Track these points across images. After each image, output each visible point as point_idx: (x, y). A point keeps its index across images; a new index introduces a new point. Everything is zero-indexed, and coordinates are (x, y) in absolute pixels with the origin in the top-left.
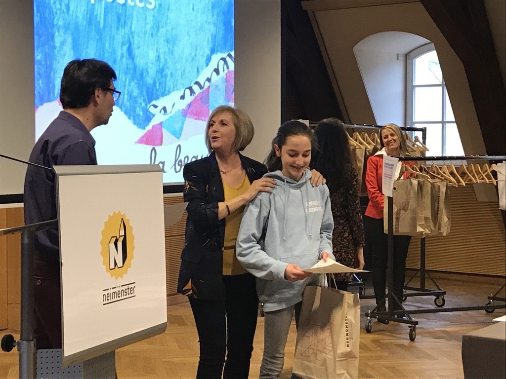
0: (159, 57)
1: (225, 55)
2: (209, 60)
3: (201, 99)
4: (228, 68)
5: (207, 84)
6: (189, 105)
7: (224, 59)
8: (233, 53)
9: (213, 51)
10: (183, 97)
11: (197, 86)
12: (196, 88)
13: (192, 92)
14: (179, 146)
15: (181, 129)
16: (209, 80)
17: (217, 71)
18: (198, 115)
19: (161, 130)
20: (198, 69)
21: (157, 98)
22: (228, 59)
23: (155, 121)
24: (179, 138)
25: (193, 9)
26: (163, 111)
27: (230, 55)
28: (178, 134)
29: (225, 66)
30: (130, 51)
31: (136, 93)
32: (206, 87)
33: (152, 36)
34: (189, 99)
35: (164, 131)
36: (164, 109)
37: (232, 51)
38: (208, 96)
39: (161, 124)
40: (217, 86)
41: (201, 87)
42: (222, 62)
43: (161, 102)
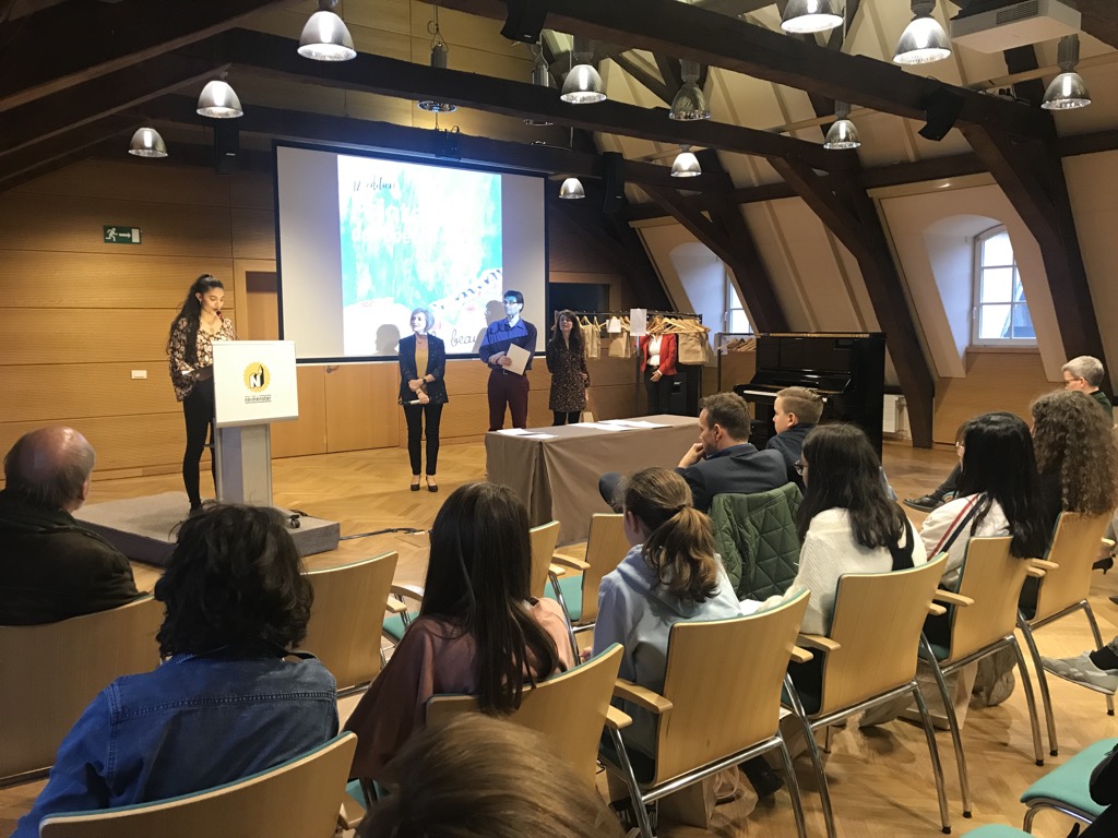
0: (437, 275)
1: (493, 271)
2: (479, 275)
3: (473, 300)
4: (496, 278)
5: (478, 290)
6: (463, 304)
7: (494, 274)
8: (501, 270)
9: (483, 269)
10: (457, 299)
12: (468, 293)
13: (465, 295)
14: (454, 330)
16: (479, 287)
20: (470, 281)
22: (497, 274)
26: (441, 308)
27: (498, 271)
30: (414, 272)
31: (418, 297)
32: (476, 293)
33: (431, 261)
36: (443, 307)
37: (499, 268)
38: (479, 297)
40: (486, 291)
41: (473, 292)
42: (492, 276)
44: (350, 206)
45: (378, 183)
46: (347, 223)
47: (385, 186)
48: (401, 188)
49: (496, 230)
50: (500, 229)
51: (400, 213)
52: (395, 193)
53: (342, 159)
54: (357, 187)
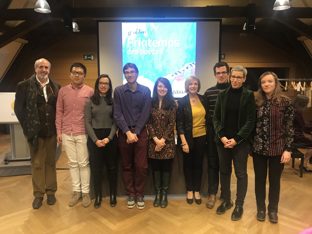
0: (163, 66)
1: (191, 63)
2: (183, 65)
3: (180, 76)
4: (192, 67)
5: (183, 72)
6: (175, 78)
7: (191, 65)
8: (195, 63)
9: (185, 63)
10: (173, 76)
11: (178, 72)
12: (178, 73)
13: (176, 74)
16: (183, 71)
17: (187, 68)
18: (179, 80)
20: (179, 68)
25: (177, 52)
27: (193, 63)
29: (191, 66)
32: (182, 73)
33: (161, 61)
34: (175, 76)
38: (183, 75)
40: (187, 72)
41: (180, 73)
42: (190, 65)
44: (126, 41)
45: (138, 32)
46: (125, 48)
47: (141, 33)
48: (148, 32)
49: (193, 46)
50: (195, 46)
51: (148, 42)
52: (146, 35)
54: (129, 34)
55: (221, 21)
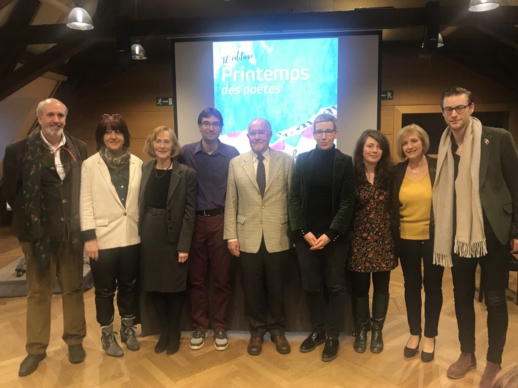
0: (283, 113)
1: (329, 108)
2: (317, 111)
6: (303, 132)
7: (329, 110)
9: (320, 107)
10: (298, 129)
11: (308, 123)
12: (308, 125)
13: (304, 126)
14: (296, 150)
15: (297, 142)
18: (308, 136)
19: (283, 144)
20: (309, 116)
21: (282, 130)
22: (333, 110)
23: (280, 140)
24: (295, 146)
26: (285, 136)
27: (334, 108)
28: (295, 145)
33: (278, 104)
34: (302, 129)
35: (285, 144)
36: (286, 135)
37: (335, 105)
39: (284, 141)
43: (283, 132)
44: (220, 73)
45: (240, 56)
46: (219, 85)
47: (245, 58)
48: (256, 58)
49: (332, 78)
50: (337, 77)
52: (253, 61)
53: (216, 45)
54: (225, 61)
55: (380, 33)
